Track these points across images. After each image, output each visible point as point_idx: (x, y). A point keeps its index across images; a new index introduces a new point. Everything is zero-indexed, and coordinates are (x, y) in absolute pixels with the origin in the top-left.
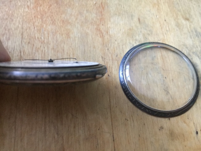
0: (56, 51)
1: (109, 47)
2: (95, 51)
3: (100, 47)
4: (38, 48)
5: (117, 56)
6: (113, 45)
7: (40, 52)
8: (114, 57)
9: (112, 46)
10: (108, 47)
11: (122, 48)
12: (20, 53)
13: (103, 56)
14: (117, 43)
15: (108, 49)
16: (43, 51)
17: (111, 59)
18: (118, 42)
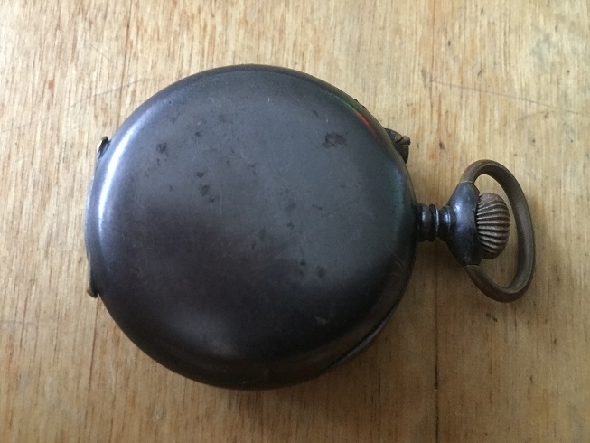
0: (256, 33)
1: (454, 34)
2: (401, 44)
3: (420, 33)
4: (189, 14)
5: (480, 73)
6: (468, 30)
7: (196, 29)
8: (470, 76)
9: (468, 35)
10: (450, 35)
11: (505, 42)
12: (125, 30)
13: (428, 69)
14: (485, 22)
15: (449, 43)
16: (209, 28)
17: (456, 81)
18: (491, 20)
